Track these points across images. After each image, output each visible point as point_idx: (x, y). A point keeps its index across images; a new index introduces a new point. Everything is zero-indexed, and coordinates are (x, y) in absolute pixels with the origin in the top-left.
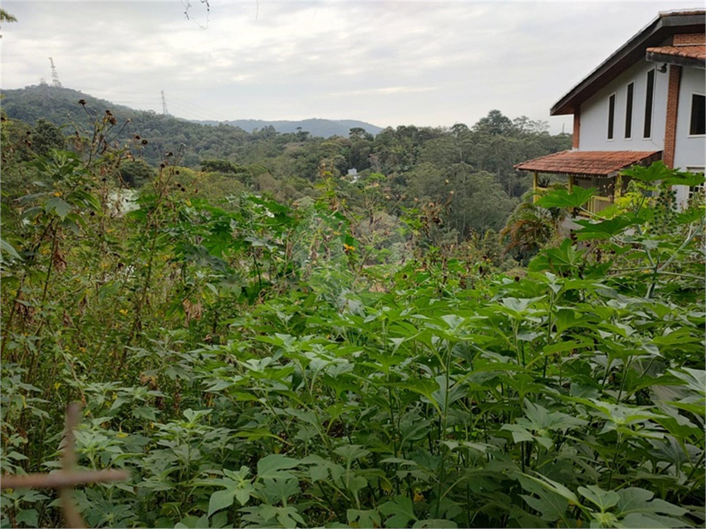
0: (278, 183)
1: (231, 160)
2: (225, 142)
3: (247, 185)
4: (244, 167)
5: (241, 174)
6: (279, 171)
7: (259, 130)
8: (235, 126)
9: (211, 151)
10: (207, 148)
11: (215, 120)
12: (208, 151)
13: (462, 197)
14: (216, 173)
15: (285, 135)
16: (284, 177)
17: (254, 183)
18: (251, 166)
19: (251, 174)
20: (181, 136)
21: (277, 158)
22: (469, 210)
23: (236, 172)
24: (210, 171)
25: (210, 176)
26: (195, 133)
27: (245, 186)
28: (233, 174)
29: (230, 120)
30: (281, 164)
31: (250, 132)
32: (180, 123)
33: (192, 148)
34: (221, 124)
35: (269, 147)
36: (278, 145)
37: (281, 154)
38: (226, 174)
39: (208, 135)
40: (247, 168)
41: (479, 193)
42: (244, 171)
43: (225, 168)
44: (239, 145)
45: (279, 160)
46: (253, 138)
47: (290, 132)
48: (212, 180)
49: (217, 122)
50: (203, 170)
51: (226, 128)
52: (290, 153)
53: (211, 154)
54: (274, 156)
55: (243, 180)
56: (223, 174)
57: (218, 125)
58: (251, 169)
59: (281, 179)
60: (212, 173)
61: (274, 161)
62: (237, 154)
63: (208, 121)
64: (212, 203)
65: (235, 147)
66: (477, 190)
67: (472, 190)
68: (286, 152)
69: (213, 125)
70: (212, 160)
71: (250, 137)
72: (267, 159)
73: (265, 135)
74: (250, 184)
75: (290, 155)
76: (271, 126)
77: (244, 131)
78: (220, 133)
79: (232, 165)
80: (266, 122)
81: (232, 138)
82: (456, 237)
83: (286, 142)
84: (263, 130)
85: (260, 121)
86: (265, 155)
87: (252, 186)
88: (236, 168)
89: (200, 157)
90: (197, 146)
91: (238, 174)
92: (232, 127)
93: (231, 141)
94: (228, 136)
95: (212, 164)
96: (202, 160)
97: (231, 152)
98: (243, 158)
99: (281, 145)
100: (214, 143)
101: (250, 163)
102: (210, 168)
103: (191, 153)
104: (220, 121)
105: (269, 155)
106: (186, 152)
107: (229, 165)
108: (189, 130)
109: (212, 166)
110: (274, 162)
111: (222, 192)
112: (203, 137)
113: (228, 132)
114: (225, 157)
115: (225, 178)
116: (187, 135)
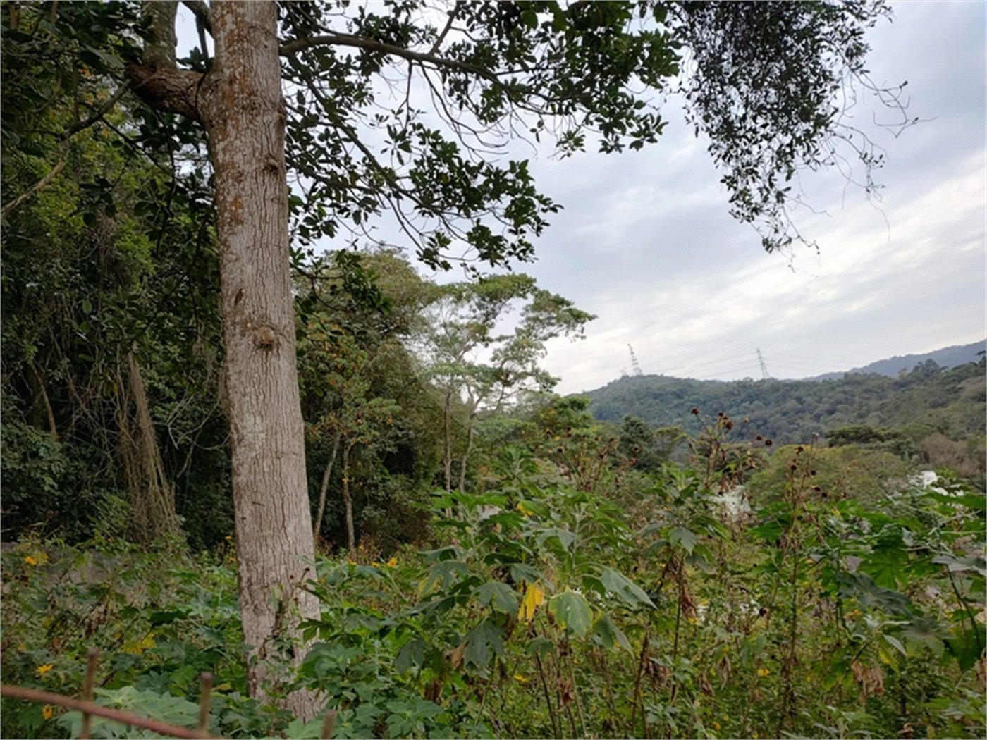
0: (961, 445)
1: (872, 423)
2: (857, 399)
3: (906, 456)
4: (896, 428)
5: (893, 441)
6: (957, 427)
7: (910, 371)
8: (868, 372)
9: (838, 415)
10: (831, 412)
11: (836, 371)
12: (833, 416)
14: (851, 446)
15: (956, 368)
16: (968, 435)
17: (916, 452)
18: (907, 426)
19: (909, 439)
20: (791, 404)
21: (950, 407)
23: (883, 441)
24: (841, 445)
25: (844, 452)
26: (810, 395)
27: (902, 459)
28: (879, 443)
29: (860, 366)
30: (958, 416)
31: (896, 376)
32: (786, 385)
33: (809, 416)
34: (846, 375)
35: (931, 393)
36: (947, 387)
37: (956, 400)
38: (867, 445)
39: (831, 394)
40: (900, 431)
42: (895, 436)
43: (864, 437)
44: (881, 399)
45: (954, 410)
46: (902, 385)
47: (966, 362)
48: (847, 457)
49: (839, 373)
50: (831, 446)
51: (856, 378)
52: (972, 394)
53: (839, 420)
54: (943, 405)
55: (897, 450)
56: (863, 445)
57: (842, 377)
58: (907, 431)
59: (964, 439)
60: (845, 447)
61: (943, 412)
62: (879, 413)
63: (824, 375)
64: (853, 492)
65: (875, 403)
68: (963, 395)
69: (835, 379)
70: (841, 429)
71: (896, 384)
72: (932, 411)
73: (921, 376)
74: (911, 455)
75: (973, 398)
76: (930, 361)
77: (885, 377)
78: (847, 388)
79: (875, 430)
80: (920, 356)
81: (866, 391)
83: (960, 379)
84: (916, 368)
85: (909, 356)
86: (927, 405)
87: (915, 457)
88: (882, 433)
89: (823, 426)
90: (816, 412)
91: (888, 443)
92: (865, 375)
93: (866, 395)
94: (860, 389)
95: (843, 434)
96: (826, 430)
97: (868, 412)
98: (890, 418)
99: (952, 385)
100: (841, 403)
101: (904, 423)
102: (841, 440)
103: (809, 424)
104: (844, 370)
105: (935, 405)
106: (801, 424)
107: (870, 432)
108: (802, 392)
109: (844, 437)
110: (945, 415)
111: (866, 473)
112: (821, 398)
113: (859, 383)
114: (860, 421)
115: (867, 451)
116: (799, 400)
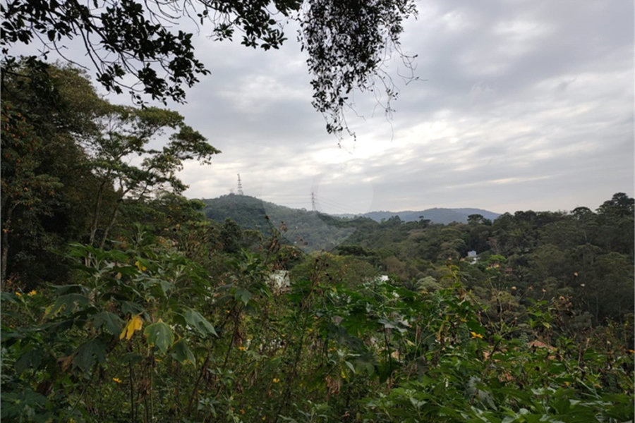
0: (403, 264)
1: (363, 245)
3: (376, 266)
4: (374, 250)
5: (371, 257)
6: (403, 254)
7: (386, 220)
8: (367, 217)
9: (347, 238)
10: (344, 236)
11: (351, 213)
13: (592, 278)
14: (351, 256)
15: (409, 223)
16: (408, 259)
17: (382, 264)
18: (380, 250)
19: (380, 257)
21: (402, 243)
22: (602, 292)
23: (367, 255)
25: (346, 259)
27: (374, 267)
28: (364, 257)
29: (363, 213)
30: (405, 248)
31: (379, 221)
32: (324, 216)
33: (332, 236)
34: (356, 216)
35: (395, 234)
36: (403, 232)
37: (405, 239)
38: (358, 257)
39: (345, 225)
40: (375, 251)
41: (611, 274)
42: (373, 254)
43: (357, 252)
44: (370, 233)
45: (404, 245)
46: (382, 226)
47: (413, 220)
48: (347, 262)
49: (352, 215)
50: (340, 254)
51: (360, 219)
52: (414, 238)
53: (347, 241)
54: (399, 241)
55: (372, 262)
56: (356, 257)
57: (353, 217)
58: (379, 252)
59: (405, 261)
60: (347, 256)
61: (399, 245)
62: (367, 240)
63: (345, 214)
64: (346, 282)
65: (366, 234)
66: (609, 271)
67: (602, 272)
68: (410, 237)
69: (349, 218)
70: (347, 246)
71: (379, 225)
72: (392, 243)
73: (392, 224)
74: (378, 265)
75: (414, 240)
76: (397, 217)
77: (374, 221)
78: (355, 224)
79: (364, 249)
80: (393, 213)
81: (364, 227)
82: (590, 320)
83: (409, 229)
84: (390, 219)
85: (388, 212)
86: (392, 240)
87: (380, 267)
88: (367, 251)
89: (338, 243)
90: (336, 234)
91: (369, 257)
92: (365, 218)
93: (363, 229)
94: (361, 225)
95: (348, 249)
96: (340, 246)
97: (363, 239)
98: (373, 243)
99: (405, 231)
100: (350, 231)
101: (379, 248)
102: (346, 252)
103: (331, 241)
104: (355, 214)
105: (395, 241)
106: (327, 239)
107: (361, 250)
108: (332, 222)
109: (348, 251)
110: (399, 246)
111: (355, 272)
112: (341, 227)
113: (361, 222)
114: (358, 243)
115: (358, 260)
116: (329, 226)
